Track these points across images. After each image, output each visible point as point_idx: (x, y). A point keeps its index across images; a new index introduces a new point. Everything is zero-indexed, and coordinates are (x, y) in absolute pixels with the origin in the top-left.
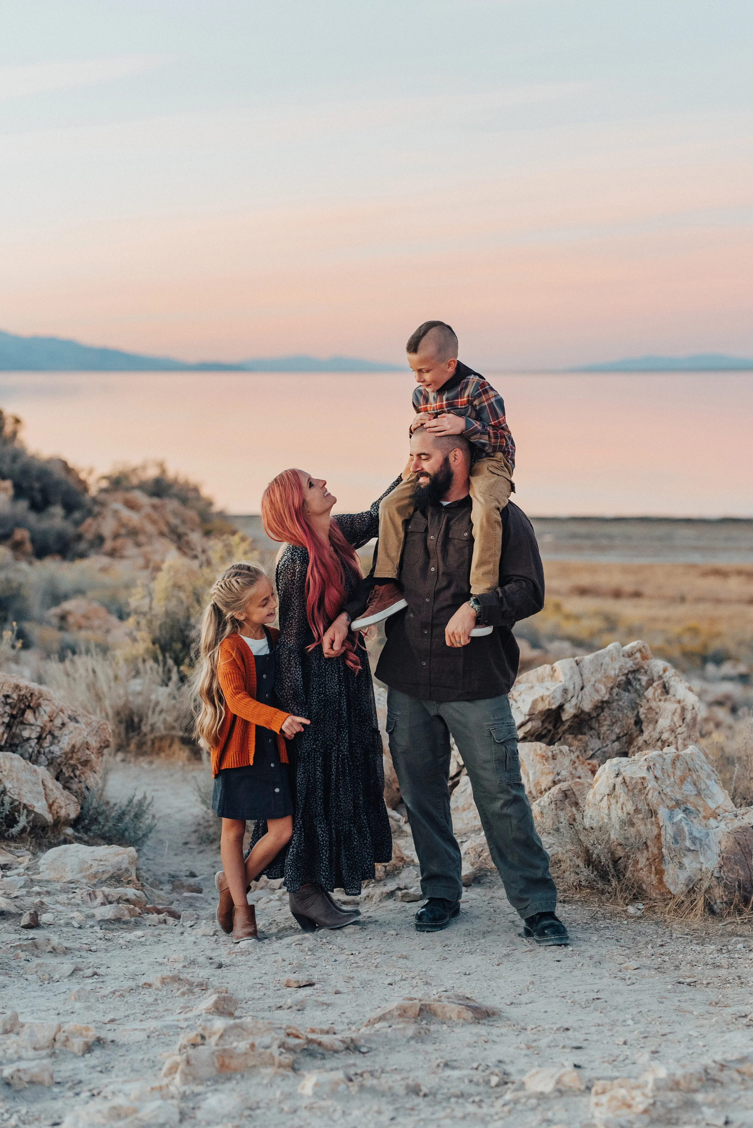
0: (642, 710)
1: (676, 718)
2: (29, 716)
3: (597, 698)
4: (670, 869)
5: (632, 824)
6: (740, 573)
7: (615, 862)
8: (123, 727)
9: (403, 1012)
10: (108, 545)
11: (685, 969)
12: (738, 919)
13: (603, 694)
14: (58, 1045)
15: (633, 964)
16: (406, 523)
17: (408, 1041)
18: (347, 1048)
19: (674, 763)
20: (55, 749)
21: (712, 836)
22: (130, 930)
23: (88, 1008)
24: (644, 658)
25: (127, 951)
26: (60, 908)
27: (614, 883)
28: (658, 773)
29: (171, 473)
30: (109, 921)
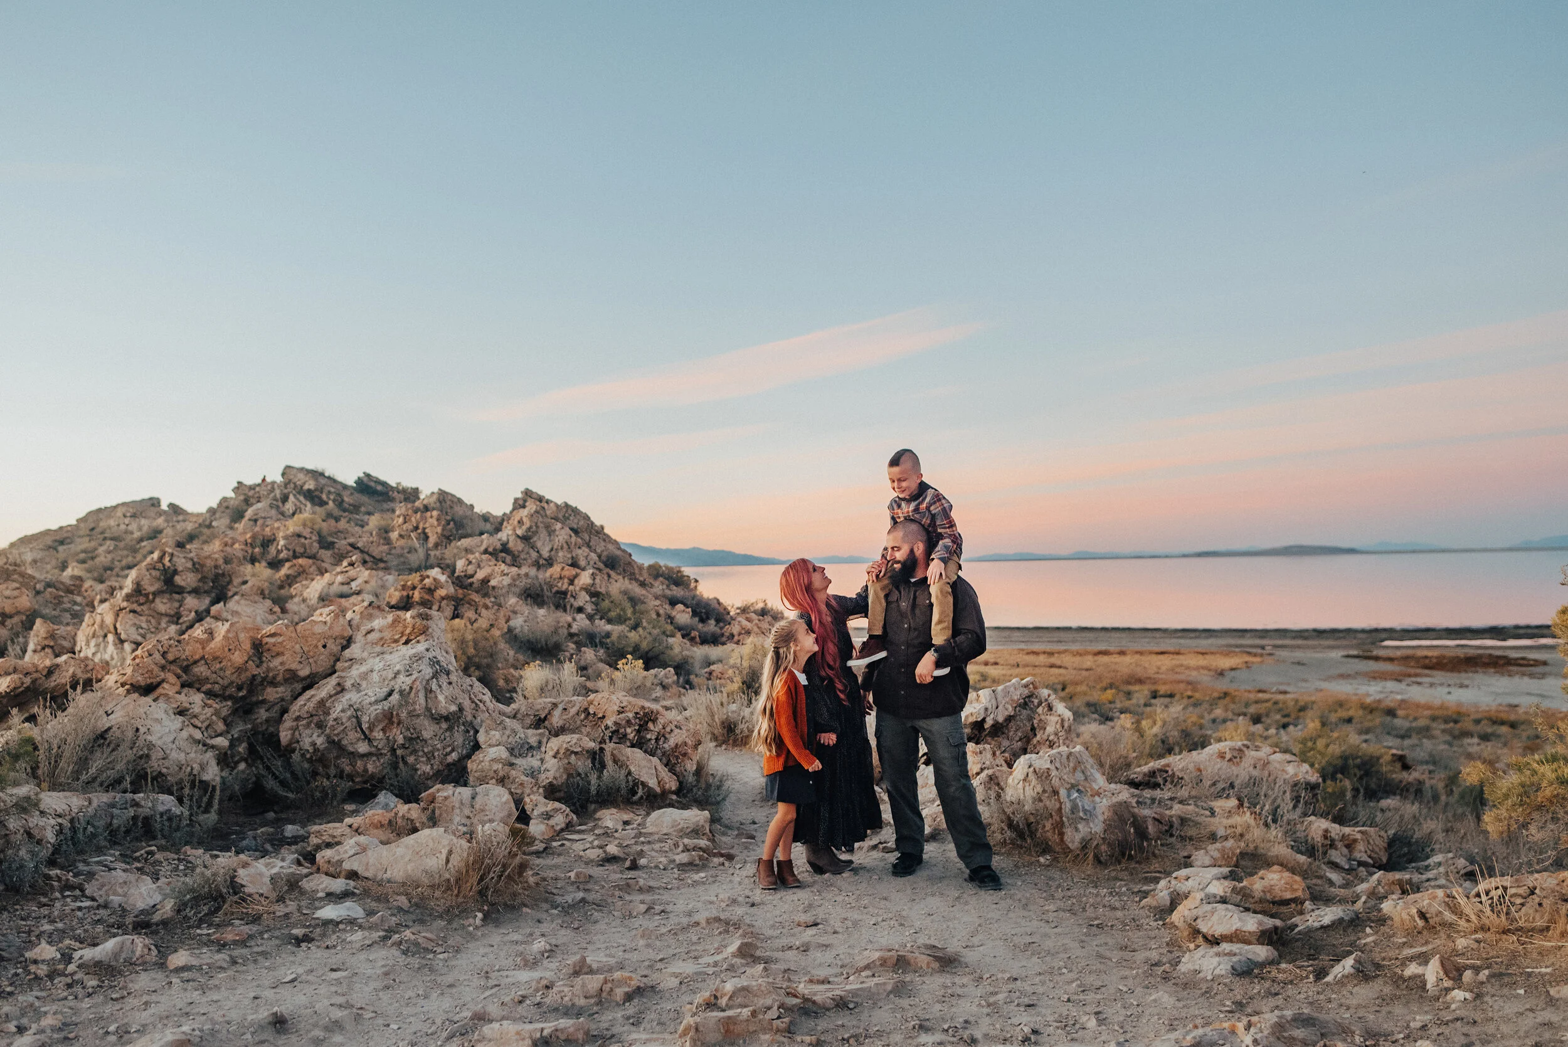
0: (1035, 721)
1: (1058, 726)
2: (650, 725)
3: (1007, 713)
4: (1069, 832)
5: (1040, 800)
6: (1044, 653)
7: (1029, 825)
8: (725, 731)
9: (884, 962)
10: (736, 638)
11: (1090, 912)
12: (1118, 867)
13: (1010, 711)
14: (604, 995)
15: (1052, 907)
16: (887, 596)
17: (888, 995)
18: (837, 1006)
19: (1068, 758)
20: (666, 745)
21: (1098, 809)
22: (698, 871)
23: (648, 946)
24: (1035, 688)
25: (692, 890)
26: (654, 854)
27: (1029, 841)
28: (1058, 765)
29: (769, 605)
30: (684, 864)
